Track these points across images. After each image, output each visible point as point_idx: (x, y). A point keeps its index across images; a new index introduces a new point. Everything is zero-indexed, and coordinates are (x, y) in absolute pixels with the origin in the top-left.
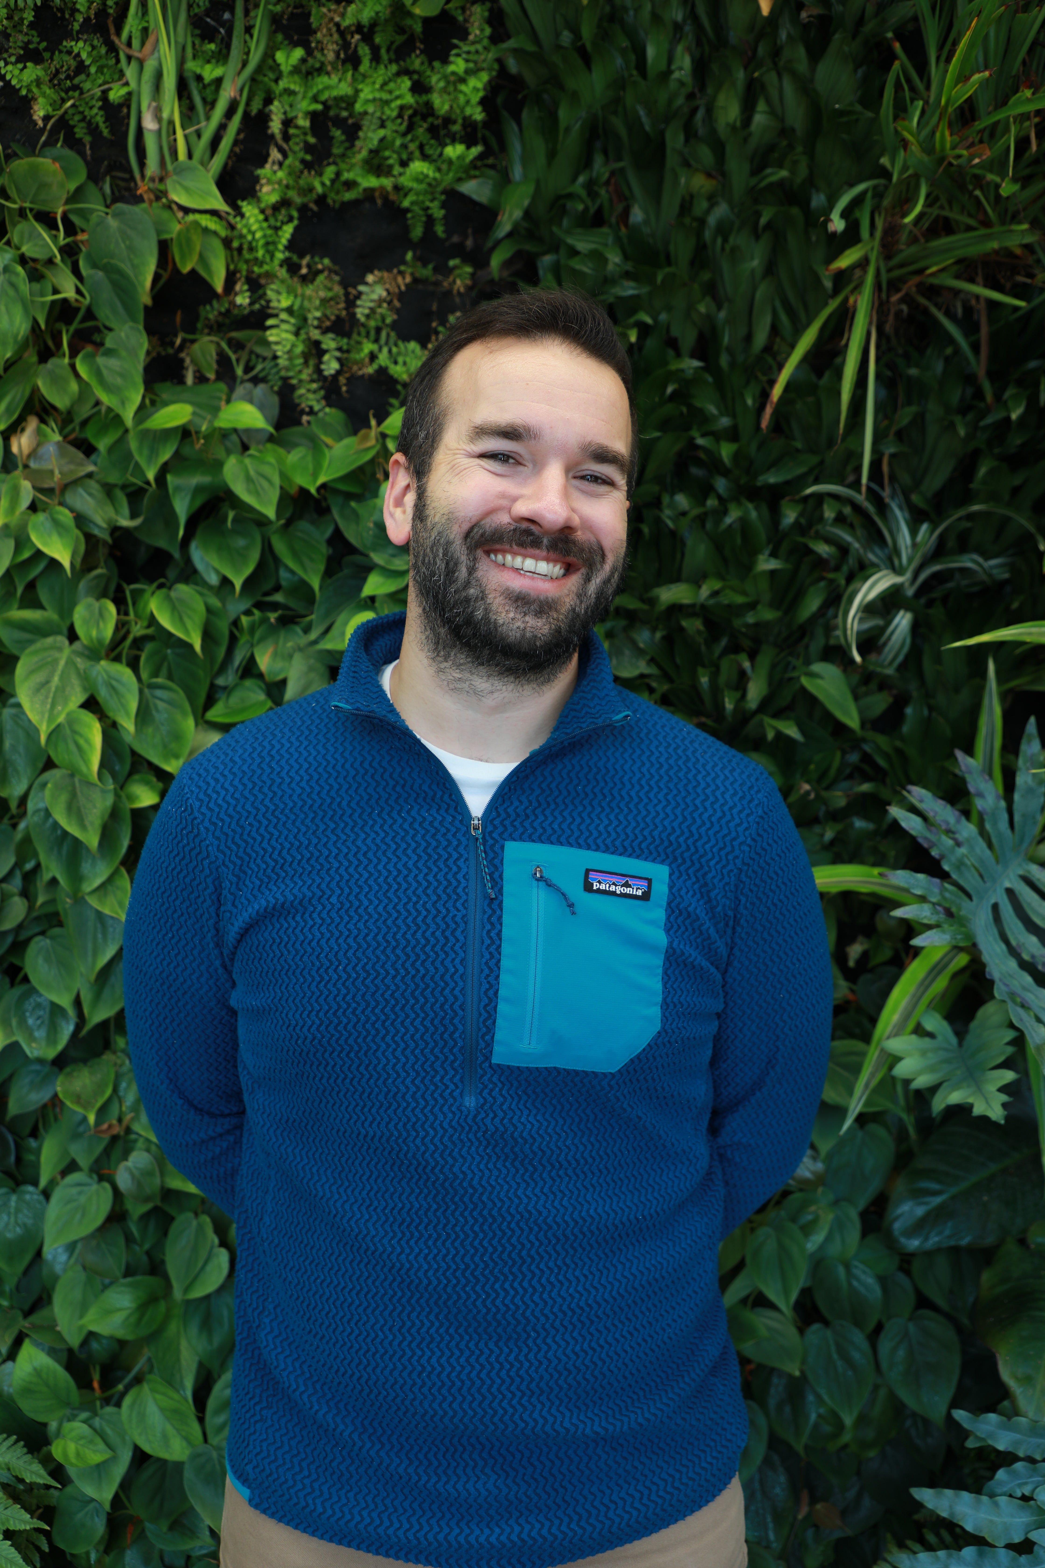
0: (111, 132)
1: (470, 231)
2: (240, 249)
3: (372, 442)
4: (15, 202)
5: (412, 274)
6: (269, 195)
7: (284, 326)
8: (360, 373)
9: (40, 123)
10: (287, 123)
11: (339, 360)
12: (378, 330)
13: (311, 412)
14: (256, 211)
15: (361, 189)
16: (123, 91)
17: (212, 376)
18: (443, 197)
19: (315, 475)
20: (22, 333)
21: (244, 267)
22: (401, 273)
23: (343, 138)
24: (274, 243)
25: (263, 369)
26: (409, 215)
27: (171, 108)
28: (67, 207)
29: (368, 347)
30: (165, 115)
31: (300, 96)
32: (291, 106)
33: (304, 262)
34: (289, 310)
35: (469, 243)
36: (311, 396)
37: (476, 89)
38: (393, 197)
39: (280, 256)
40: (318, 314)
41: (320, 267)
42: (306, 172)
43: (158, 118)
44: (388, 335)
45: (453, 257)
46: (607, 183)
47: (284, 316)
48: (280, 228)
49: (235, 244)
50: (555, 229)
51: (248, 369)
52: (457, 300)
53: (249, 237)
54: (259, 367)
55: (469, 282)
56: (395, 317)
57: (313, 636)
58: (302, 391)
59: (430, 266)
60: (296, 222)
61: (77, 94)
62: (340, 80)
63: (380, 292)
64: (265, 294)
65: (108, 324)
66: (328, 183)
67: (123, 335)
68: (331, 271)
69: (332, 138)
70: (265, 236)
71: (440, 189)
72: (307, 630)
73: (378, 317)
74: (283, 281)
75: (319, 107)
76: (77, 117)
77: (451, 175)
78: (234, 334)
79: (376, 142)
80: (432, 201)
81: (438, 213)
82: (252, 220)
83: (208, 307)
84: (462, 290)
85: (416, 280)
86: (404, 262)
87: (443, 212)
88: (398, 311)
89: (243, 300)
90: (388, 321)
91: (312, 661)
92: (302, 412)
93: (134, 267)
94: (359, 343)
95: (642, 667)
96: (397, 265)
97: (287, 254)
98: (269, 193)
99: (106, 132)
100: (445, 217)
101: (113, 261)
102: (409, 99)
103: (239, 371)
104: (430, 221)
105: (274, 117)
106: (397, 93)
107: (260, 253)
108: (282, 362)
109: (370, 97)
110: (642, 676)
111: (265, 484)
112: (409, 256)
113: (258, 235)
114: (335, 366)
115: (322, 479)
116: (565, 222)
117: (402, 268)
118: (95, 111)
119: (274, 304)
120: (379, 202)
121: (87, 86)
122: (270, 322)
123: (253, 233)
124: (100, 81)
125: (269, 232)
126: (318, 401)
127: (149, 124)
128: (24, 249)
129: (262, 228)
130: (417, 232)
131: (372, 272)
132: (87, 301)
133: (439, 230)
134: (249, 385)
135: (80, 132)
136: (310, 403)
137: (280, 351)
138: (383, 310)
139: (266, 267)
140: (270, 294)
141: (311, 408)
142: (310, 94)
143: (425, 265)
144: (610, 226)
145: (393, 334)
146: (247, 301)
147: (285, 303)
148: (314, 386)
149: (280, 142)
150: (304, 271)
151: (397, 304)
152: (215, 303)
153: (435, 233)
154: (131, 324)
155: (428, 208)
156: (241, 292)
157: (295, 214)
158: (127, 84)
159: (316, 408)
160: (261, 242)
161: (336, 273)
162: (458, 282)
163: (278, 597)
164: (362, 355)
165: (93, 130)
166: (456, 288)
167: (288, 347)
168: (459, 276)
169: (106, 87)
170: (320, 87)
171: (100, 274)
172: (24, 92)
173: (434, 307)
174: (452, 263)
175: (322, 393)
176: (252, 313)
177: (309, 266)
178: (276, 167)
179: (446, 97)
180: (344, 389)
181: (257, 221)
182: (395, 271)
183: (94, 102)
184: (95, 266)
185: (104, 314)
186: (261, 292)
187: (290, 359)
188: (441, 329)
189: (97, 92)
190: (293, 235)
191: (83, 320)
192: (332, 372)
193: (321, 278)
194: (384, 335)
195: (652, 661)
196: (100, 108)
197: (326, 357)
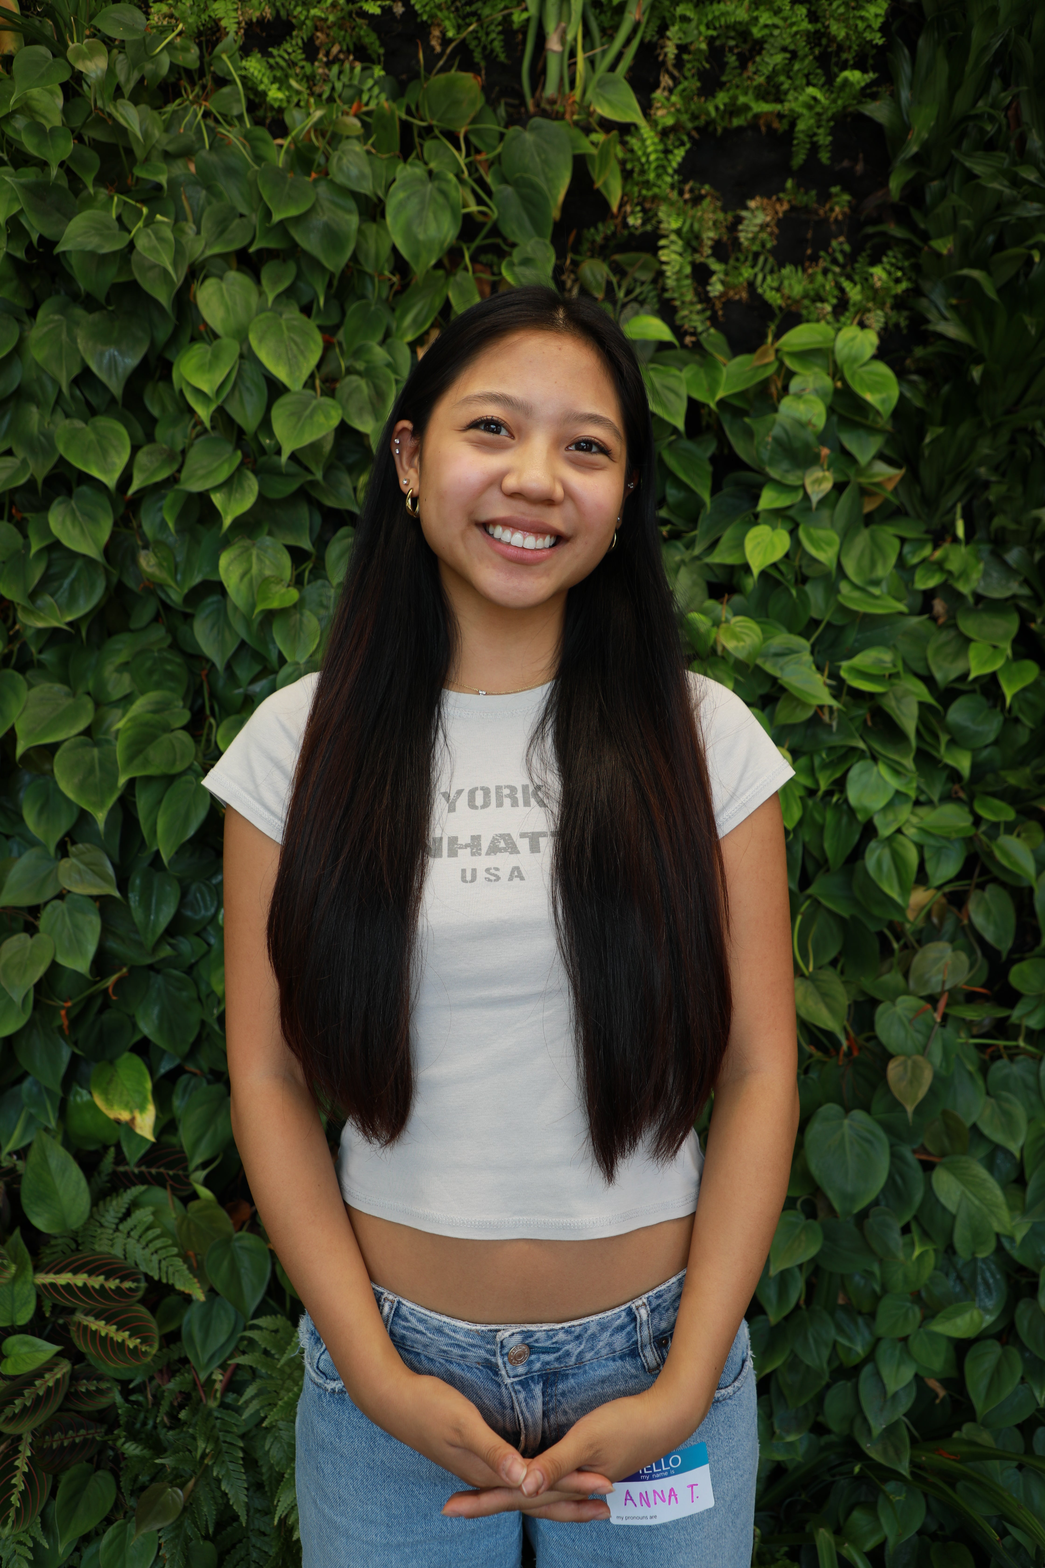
0: (507, 57)
1: (861, 156)
2: (632, 171)
3: (771, 358)
4: (422, 120)
5: (789, 201)
6: (665, 117)
7: (674, 247)
8: (737, 297)
9: (438, 49)
10: (682, 49)
11: (723, 282)
12: (756, 255)
13: (694, 334)
14: (652, 134)
15: (750, 115)
16: (525, 15)
17: (600, 295)
18: (832, 124)
19: (712, 391)
20: (448, 240)
21: (636, 189)
22: (779, 200)
23: (737, 64)
24: (664, 167)
25: (641, 293)
26: (795, 142)
27: (575, 30)
28: (470, 127)
29: (747, 273)
30: (570, 37)
31: (694, 24)
32: (685, 33)
33: (687, 187)
34: (678, 232)
35: (860, 168)
36: (695, 317)
37: (877, 16)
38: (776, 125)
39: (668, 179)
40: (711, 234)
41: (703, 192)
42: (696, 98)
43: (563, 40)
44: (766, 261)
45: (835, 185)
46: (1008, 107)
47: (673, 237)
48: (671, 152)
49: (629, 166)
50: (954, 152)
51: (628, 292)
52: (834, 227)
53: (643, 160)
54: (638, 291)
55: (846, 210)
56: (775, 242)
57: (697, 551)
58: (685, 312)
59: (813, 193)
60: (688, 146)
61: (474, 19)
62: (736, 7)
63: (761, 218)
64: (656, 215)
65: (512, 239)
66: (722, 107)
67: (529, 249)
68: (713, 197)
69: (727, 63)
70: (657, 159)
71: (824, 117)
72: (690, 545)
73: (758, 242)
74: (672, 204)
75: (714, 33)
76: (474, 43)
77: (840, 102)
78: (617, 257)
79: (770, 68)
80: (819, 127)
81: (824, 139)
82: (648, 142)
83: (592, 230)
84: (840, 217)
85: (793, 208)
86: (784, 190)
87: (830, 138)
88: (777, 238)
89: (634, 221)
90: (769, 245)
91: (695, 576)
92: (686, 333)
93: (548, 180)
94: (736, 268)
95: (1015, 588)
96: (776, 192)
97: (676, 177)
98: (663, 116)
99: (502, 57)
100: (831, 143)
101: (526, 175)
102: (806, 25)
103: (621, 294)
104: (814, 148)
105: (669, 43)
106: (794, 19)
107: (652, 176)
108: (670, 283)
109: (769, 22)
110: (1014, 597)
111: (672, 397)
112: (789, 184)
113: (653, 157)
114: (719, 287)
115: (720, 394)
116: (965, 145)
117: (781, 195)
118: (493, 36)
119: (664, 226)
120: (763, 129)
121: (486, 11)
122: (662, 242)
123: (648, 155)
124: (501, 6)
125: (662, 156)
126: (703, 322)
127: (554, 44)
128: (433, 165)
129: (656, 151)
130: (799, 159)
131: (752, 198)
132: (495, 215)
133: (824, 157)
134: (635, 305)
135: (478, 56)
136: (693, 324)
137: (669, 271)
138: (764, 236)
139: (656, 190)
140: (661, 215)
141: (695, 328)
142: (705, 21)
143: (806, 193)
144: (1007, 150)
145: (771, 260)
146: (639, 222)
147: (675, 225)
148: (699, 307)
149: (671, 68)
150: (687, 196)
151: (776, 231)
152: (600, 226)
153: (819, 161)
154: (536, 239)
155: (815, 134)
156: (633, 212)
157: (685, 138)
158: (526, 9)
159: (700, 329)
160: (653, 166)
161: (718, 199)
162: (837, 209)
163: (663, 513)
164: (741, 279)
165: (489, 55)
166: (834, 215)
167: (677, 268)
168: (837, 203)
169: (506, 12)
170: (717, 13)
171: (510, 189)
172: (425, 17)
173: (809, 235)
174: (835, 190)
175: (708, 313)
176: (645, 234)
177: (691, 191)
178: (666, 93)
179: (842, 25)
180: (720, 313)
181: (654, 144)
182: (774, 198)
183: (492, 27)
184: (504, 180)
185: (510, 230)
186: (651, 214)
187: (678, 280)
188: (822, 253)
189: (499, 17)
190: (684, 159)
191: (486, 237)
192: (717, 294)
193: (706, 202)
194: (761, 259)
195: (1026, 582)
196: (499, 33)
197: (714, 279)
